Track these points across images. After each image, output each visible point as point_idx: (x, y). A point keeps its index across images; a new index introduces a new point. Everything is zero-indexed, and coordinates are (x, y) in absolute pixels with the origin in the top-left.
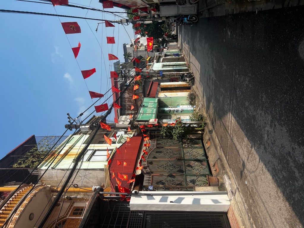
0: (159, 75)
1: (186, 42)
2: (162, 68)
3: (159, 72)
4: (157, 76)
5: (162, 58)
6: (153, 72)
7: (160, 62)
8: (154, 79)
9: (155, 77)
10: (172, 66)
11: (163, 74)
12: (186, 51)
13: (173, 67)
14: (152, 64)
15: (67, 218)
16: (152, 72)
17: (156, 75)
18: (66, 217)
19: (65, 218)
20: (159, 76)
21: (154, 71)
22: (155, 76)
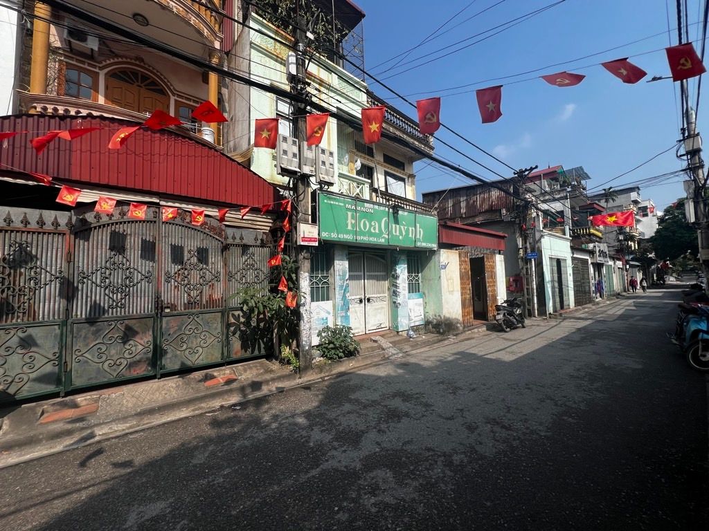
0: (529, 251)
1: (634, 308)
2: (551, 258)
3: (538, 253)
4: (526, 248)
5: (588, 258)
6: (537, 239)
7: (573, 254)
8: (520, 242)
9: (525, 241)
10: (556, 279)
11: (530, 260)
12: (605, 309)
13: (553, 281)
14: (568, 236)
15: (169, 96)
16: (537, 235)
17: (528, 244)
18: (174, 94)
19: (170, 94)
20: (525, 251)
21: (540, 240)
22: (526, 243)
